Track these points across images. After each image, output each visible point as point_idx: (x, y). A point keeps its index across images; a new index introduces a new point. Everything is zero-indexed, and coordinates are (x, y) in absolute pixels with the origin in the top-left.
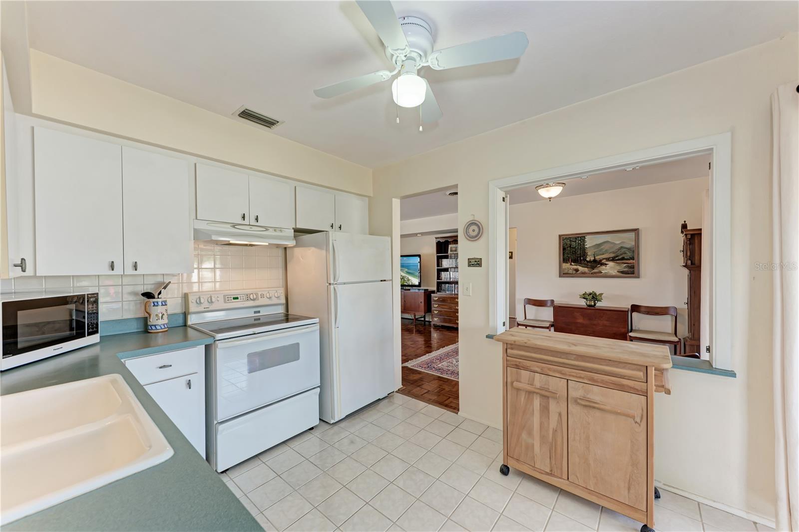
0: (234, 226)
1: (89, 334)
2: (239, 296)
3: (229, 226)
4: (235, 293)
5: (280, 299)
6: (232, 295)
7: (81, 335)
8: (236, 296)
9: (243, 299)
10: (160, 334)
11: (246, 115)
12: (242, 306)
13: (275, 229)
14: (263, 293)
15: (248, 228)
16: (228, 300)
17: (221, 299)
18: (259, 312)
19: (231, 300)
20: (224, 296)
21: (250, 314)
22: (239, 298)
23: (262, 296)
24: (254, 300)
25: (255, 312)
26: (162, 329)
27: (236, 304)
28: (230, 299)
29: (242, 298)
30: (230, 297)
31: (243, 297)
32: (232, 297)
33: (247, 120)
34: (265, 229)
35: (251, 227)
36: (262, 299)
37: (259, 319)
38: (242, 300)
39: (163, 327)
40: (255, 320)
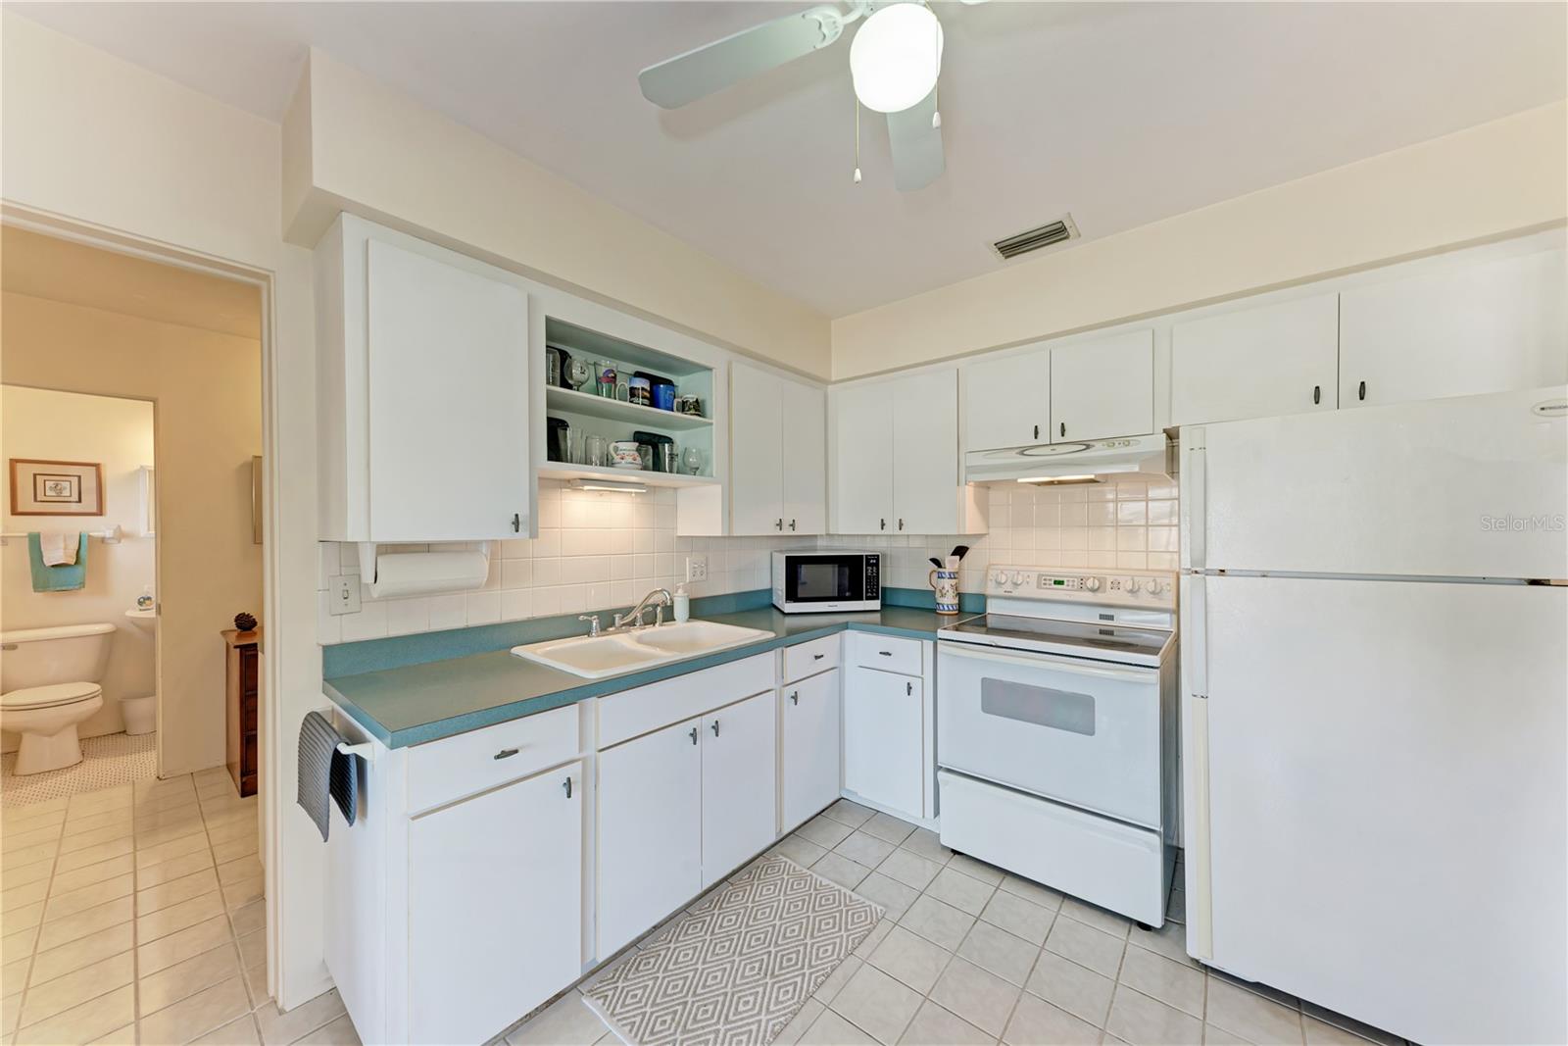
0: (1022, 453)
1: (868, 598)
2: (1065, 580)
3: (1014, 453)
4: (1059, 572)
5: (1161, 599)
6: (1053, 576)
7: (857, 596)
8: (1061, 579)
9: (1073, 586)
10: (946, 617)
11: (1011, 248)
12: (1067, 598)
13: (1110, 441)
14: (1120, 579)
15: (1047, 450)
16: (1045, 584)
17: (1034, 580)
18: (1111, 618)
19: (1050, 585)
20: (1040, 576)
21: (1091, 617)
22: (1066, 583)
23: (1116, 585)
24: (1093, 590)
25: (1102, 617)
26: (949, 610)
27: (1059, 593)
28: (1048, 582)
29: (1071, 584)
30: (1050, 580)
31: (1074, 581)
32: (1053, 579)
33: (1019, 256)
34: (1084, 447)
35: (1055, 447)
36: (1115, 591)
37: (1111, 633)
38: (1070, 588)
39: (946, 608)
40: (1102, 632)
